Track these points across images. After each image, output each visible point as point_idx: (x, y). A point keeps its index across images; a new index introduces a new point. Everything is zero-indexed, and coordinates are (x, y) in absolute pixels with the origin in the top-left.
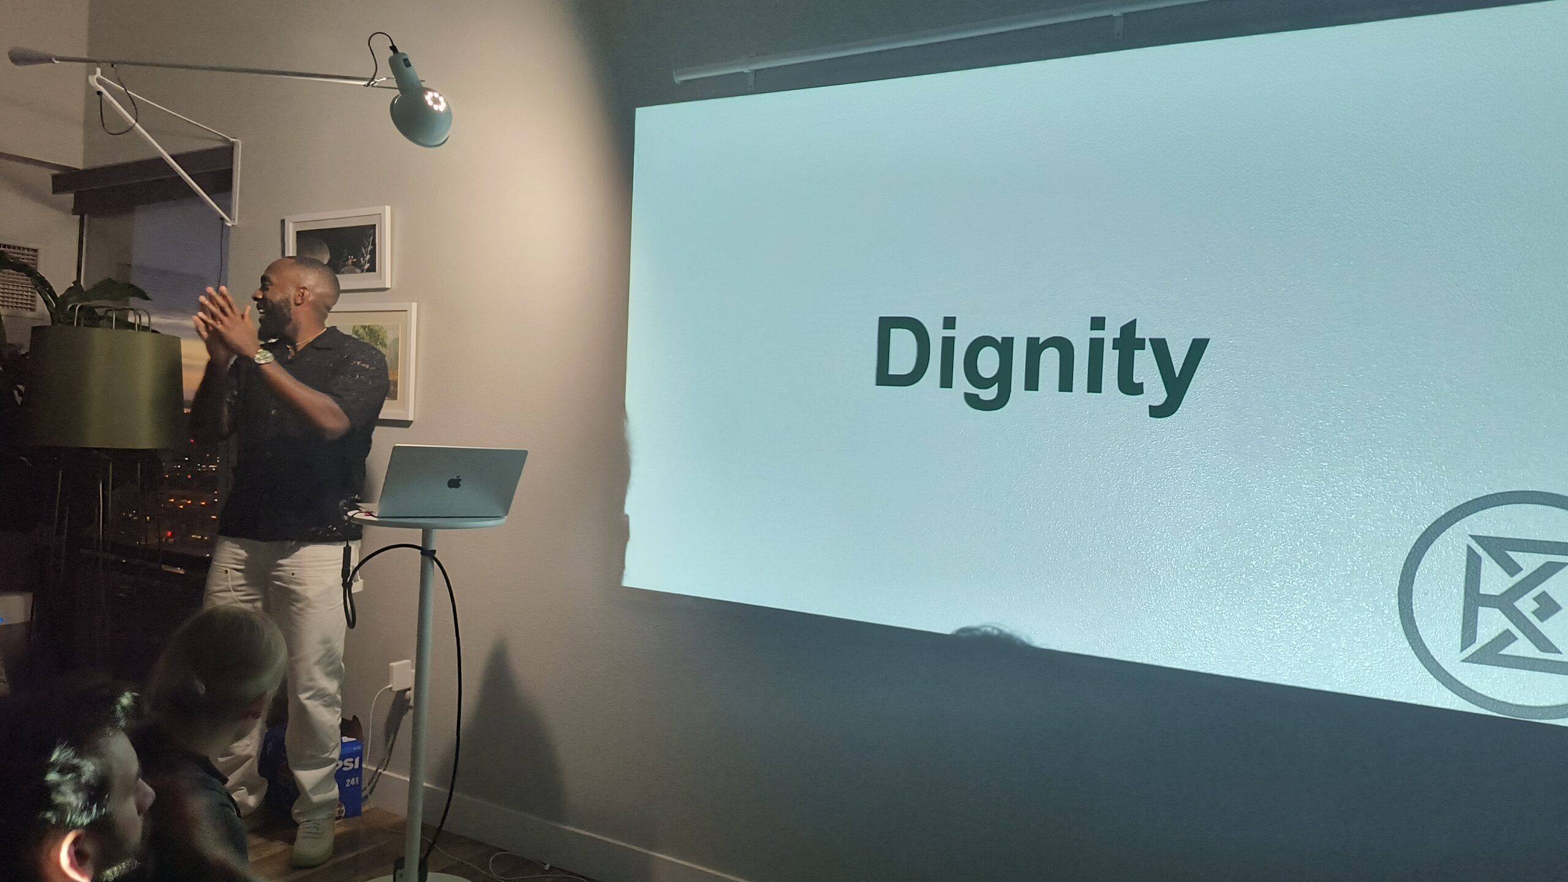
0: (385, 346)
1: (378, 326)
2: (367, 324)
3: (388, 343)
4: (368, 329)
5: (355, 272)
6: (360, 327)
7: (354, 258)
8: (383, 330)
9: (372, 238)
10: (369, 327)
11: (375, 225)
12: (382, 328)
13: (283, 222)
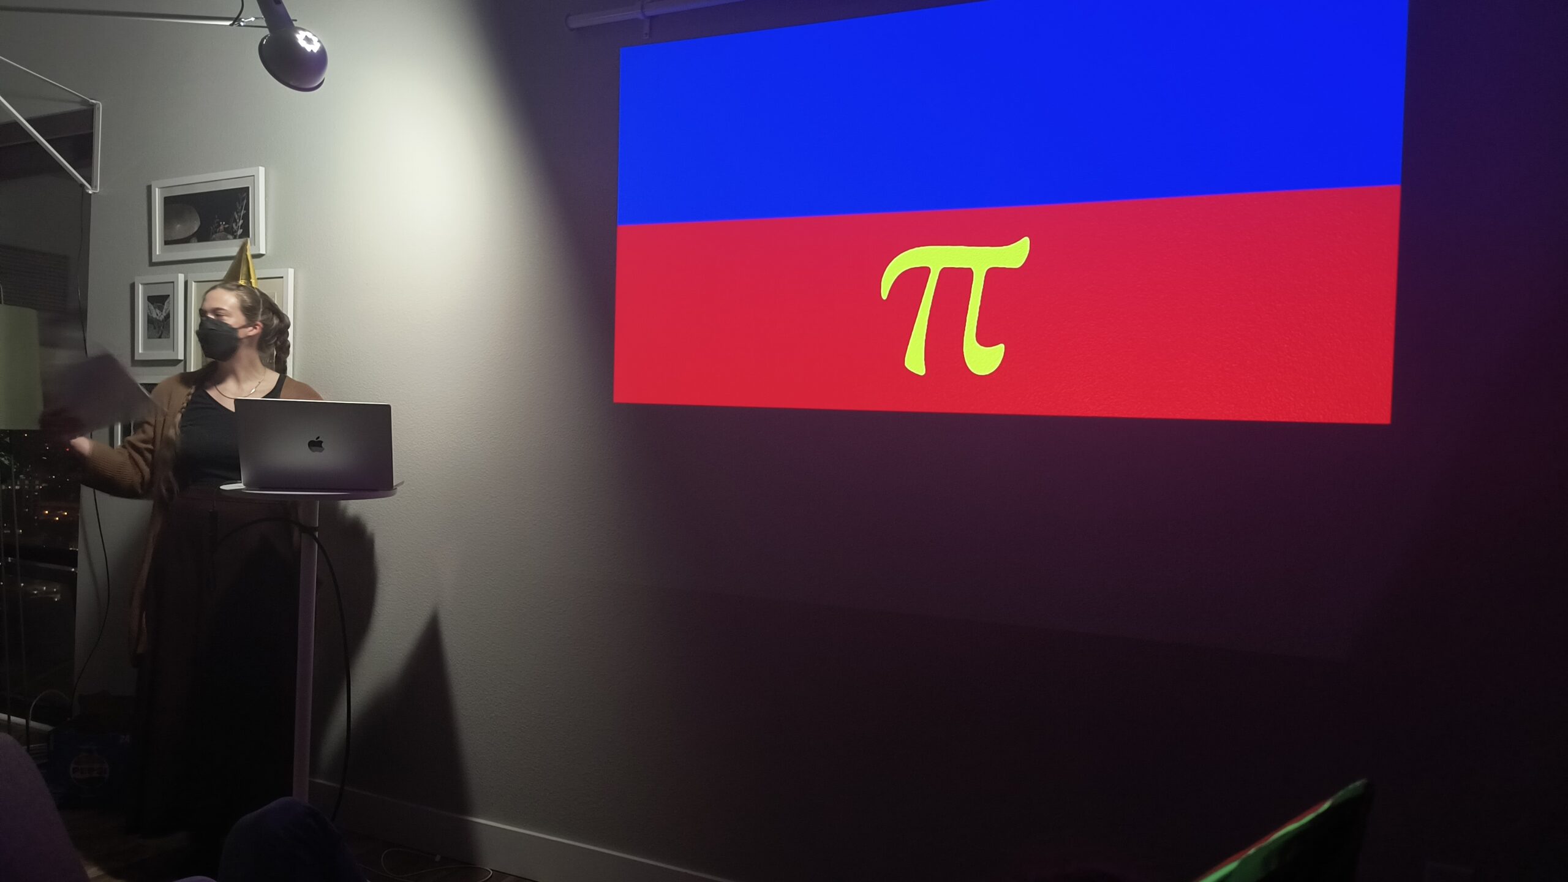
5: (228, 239)
7: (225, 224)
9: (245, 201)
11: (248, 188)
13: (149, 188)
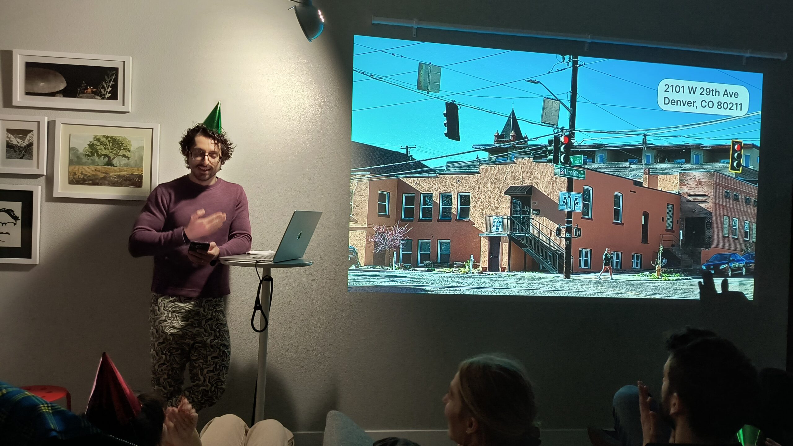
0: (129, 151)
1: (122, 137)
2: (109, 135)
3: (132, 149)
4: (111, 139)
5: (95, 99)
6: (101, 137)
7: (93, 89)
8: (127, 140)
9: (114, 77)
10: (112, 137)
11: (118, 68)
12: (125, 138)
13: (10, 54)
